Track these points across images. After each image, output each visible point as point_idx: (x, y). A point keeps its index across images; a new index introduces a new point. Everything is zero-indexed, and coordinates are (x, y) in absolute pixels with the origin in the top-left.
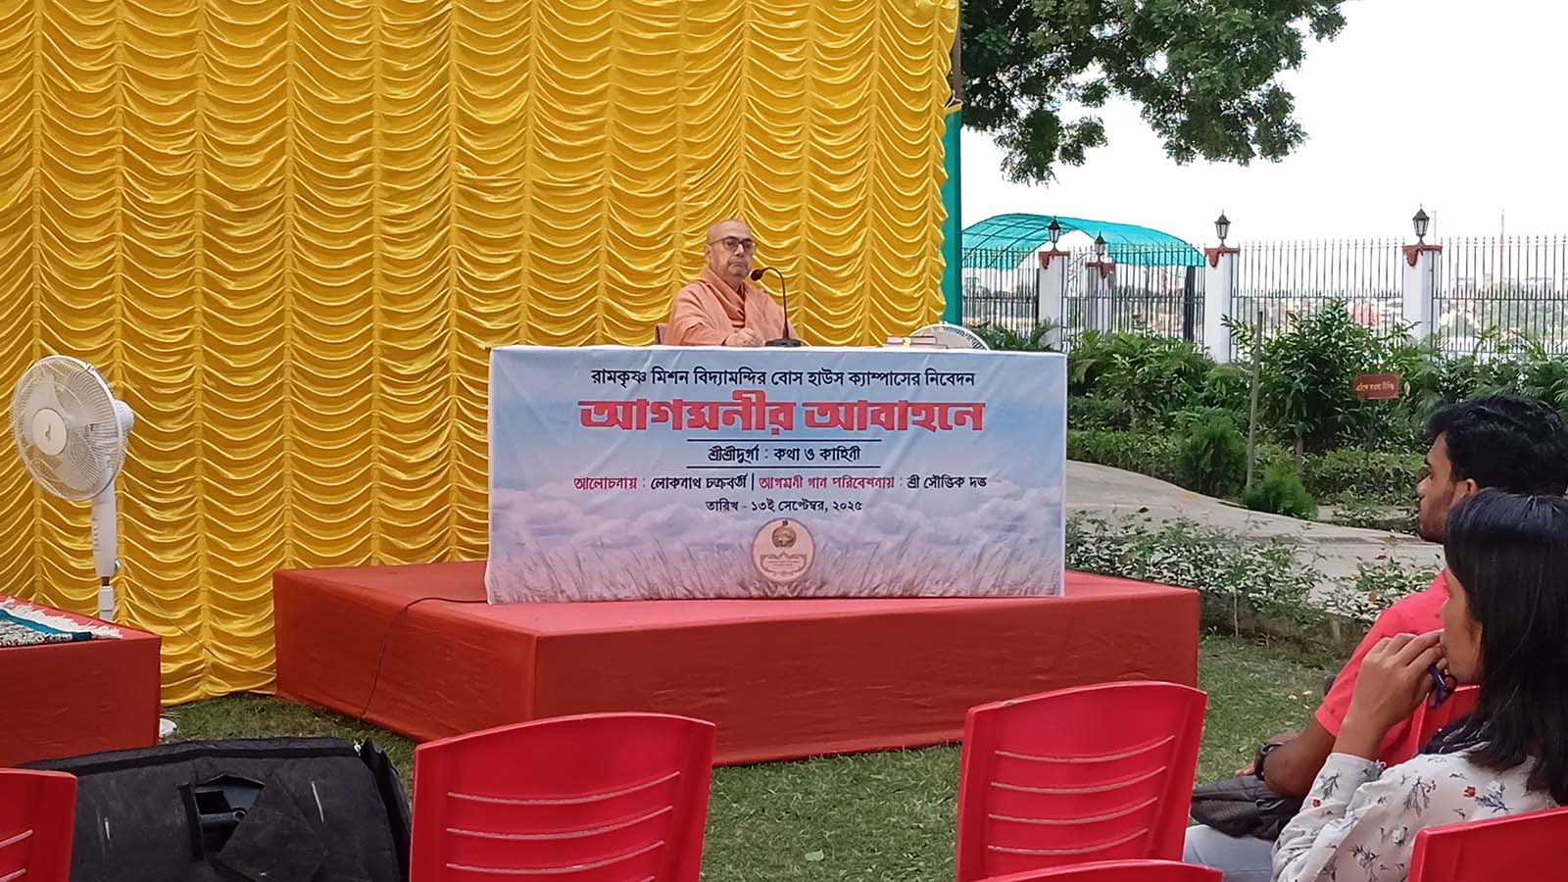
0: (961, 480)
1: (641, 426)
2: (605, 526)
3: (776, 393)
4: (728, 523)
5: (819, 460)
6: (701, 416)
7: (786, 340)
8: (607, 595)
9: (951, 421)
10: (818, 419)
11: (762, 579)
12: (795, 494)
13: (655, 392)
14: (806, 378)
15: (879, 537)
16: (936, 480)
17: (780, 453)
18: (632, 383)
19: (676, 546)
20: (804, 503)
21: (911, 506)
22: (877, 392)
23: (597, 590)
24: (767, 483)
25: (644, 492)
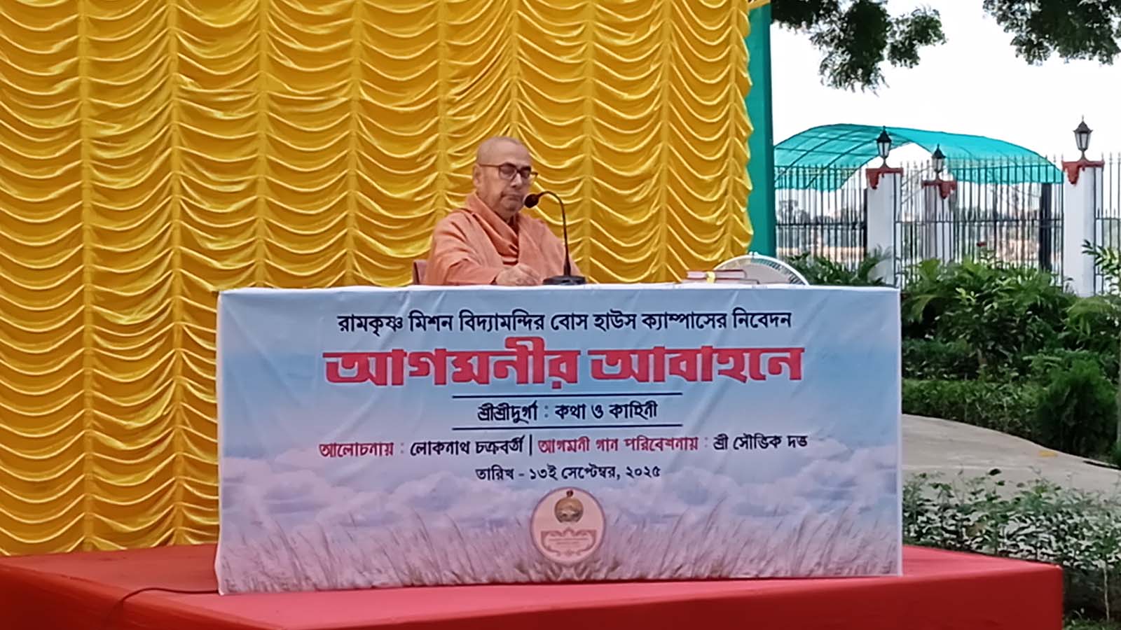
0: (777, 440)
1: (398, 381)
2: (358, 500)
3: (557, 340)
4: (501, 495)
5: (608, 418)
6: (469, 368)
7: (568, 276)
8: (360, 582)
9: (764, 369)
10: (607, 369)
11: (543, 560)
12: (581, 459)
13: (414, 341)
14: (591, 320)
15: (680, 508)
16: (747, 440)
17: (563, 410)
18: (386, 330)
19: (440, 523)
20: (592, 470)
21: (720, 471)
22: (677, 337)
23: (348, 576)
24: (548, 446)
25: (402, 459)
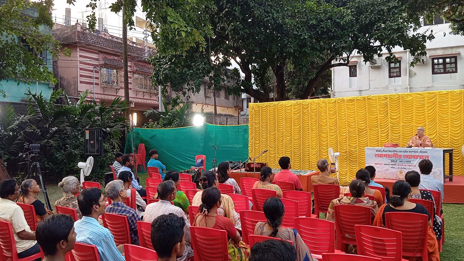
1: (382, 157)
2: (379, 169)
3: (399, 154)
4: (393, 170)
5: (405, 163)
6: (389, 156)
8: (379, 178)
10: (405, 157)
11: (398, 178)
12: (402, 167)
13: (384, 153)
14: (403, 152)
17: (400, 161)
18: (381, 152)
19: (387, 172)
20: (404, 168)
22: (413, 154)
24: (399, 165)
25: (383, 165)
